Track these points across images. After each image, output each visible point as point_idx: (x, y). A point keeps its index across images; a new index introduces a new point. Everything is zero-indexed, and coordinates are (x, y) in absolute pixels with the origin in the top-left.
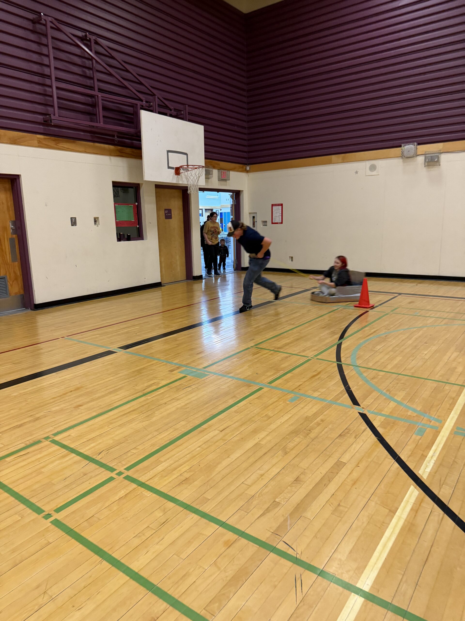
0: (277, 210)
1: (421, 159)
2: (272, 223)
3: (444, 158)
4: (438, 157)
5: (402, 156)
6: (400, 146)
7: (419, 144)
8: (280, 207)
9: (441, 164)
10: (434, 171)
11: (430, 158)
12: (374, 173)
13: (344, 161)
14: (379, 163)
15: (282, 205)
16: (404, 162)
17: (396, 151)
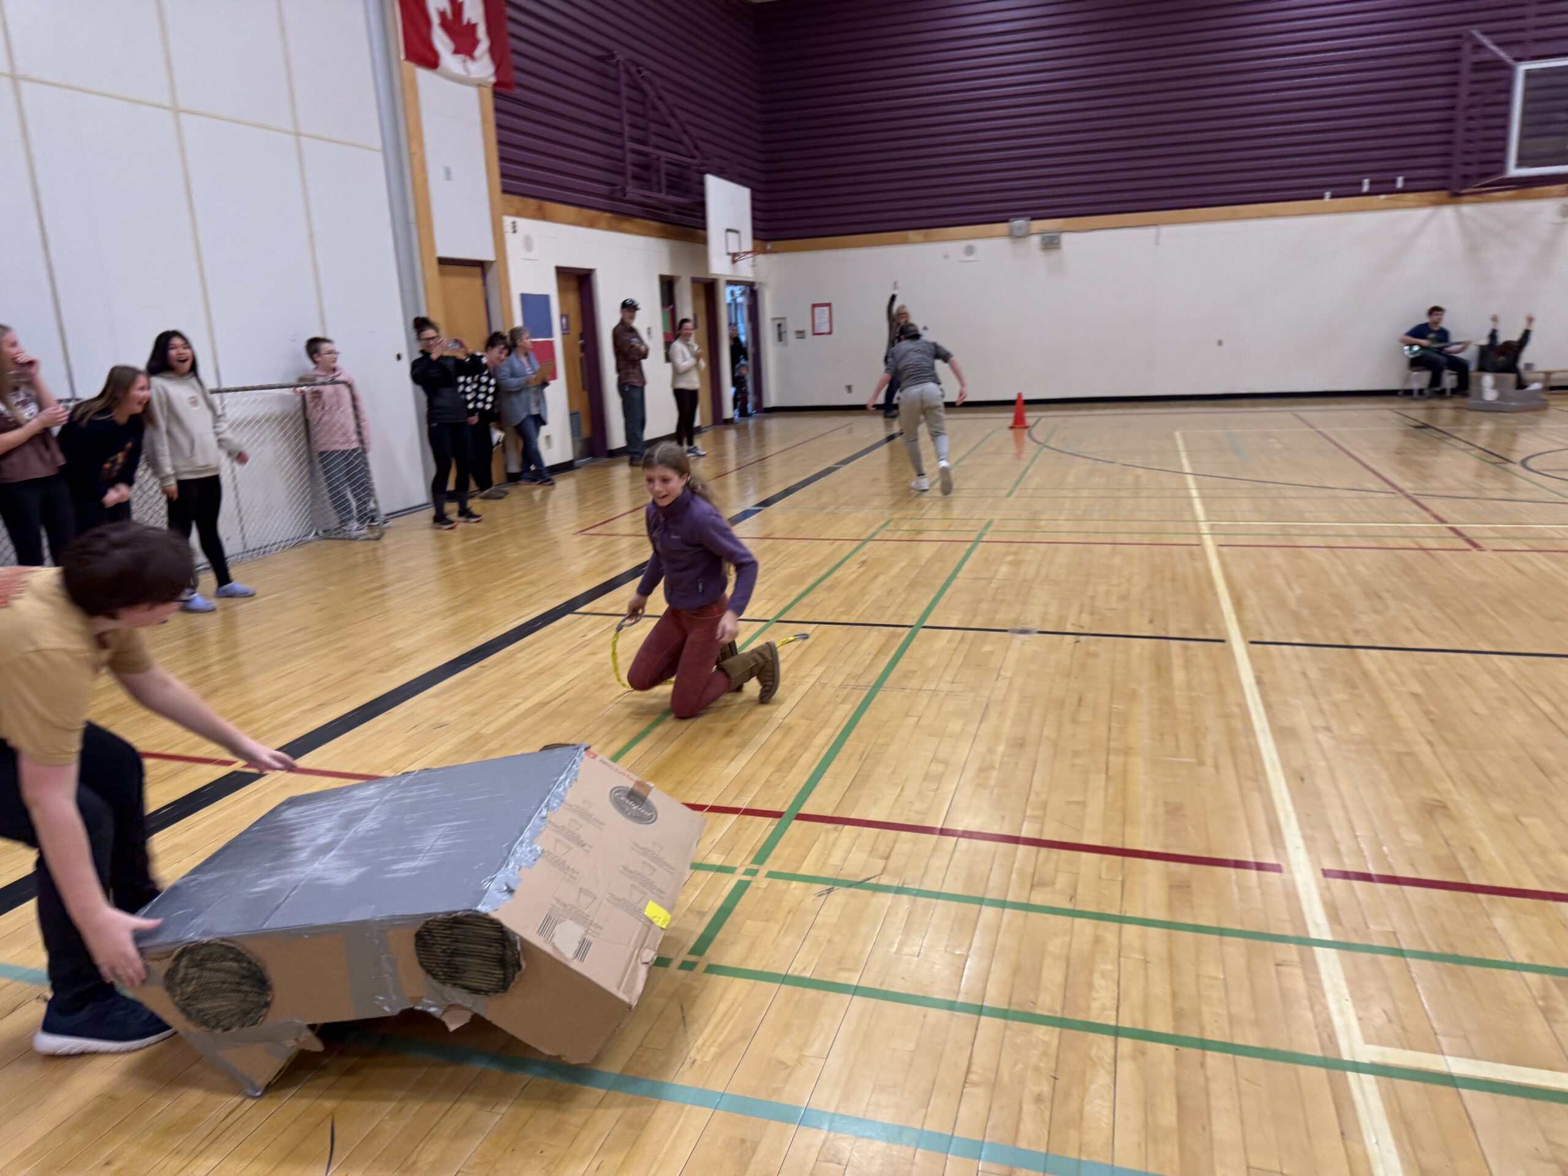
0: (822, 314)
1: (1035, 240)
2: (815, 334)
3: (1066, 239)
4: (1057, 238)
5: (1012, 235)
6: (1006, 221)
7: (1033, 219)
8: (826, 309)
9: (1062, 246)
10: (1054, 255)
11: (1048, 238)
12: (971, 258)
13: (927, 240)
14: (980, 244)
15: (829, 305)
16: (1012, 243)
17: (1002, 227)
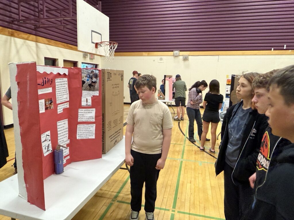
1: (181, 57)
3: (190, 57)
4: (188, 57)
5: (174, 55)
6: (173, 51)
7: (180, 51)
9: (189, 60)
10: (187, 62)
11: (185, 57)
12: (162, 61)
13: (148, 55)
14: (164, 58)
16: (174, 58)
17: (171, 53)
